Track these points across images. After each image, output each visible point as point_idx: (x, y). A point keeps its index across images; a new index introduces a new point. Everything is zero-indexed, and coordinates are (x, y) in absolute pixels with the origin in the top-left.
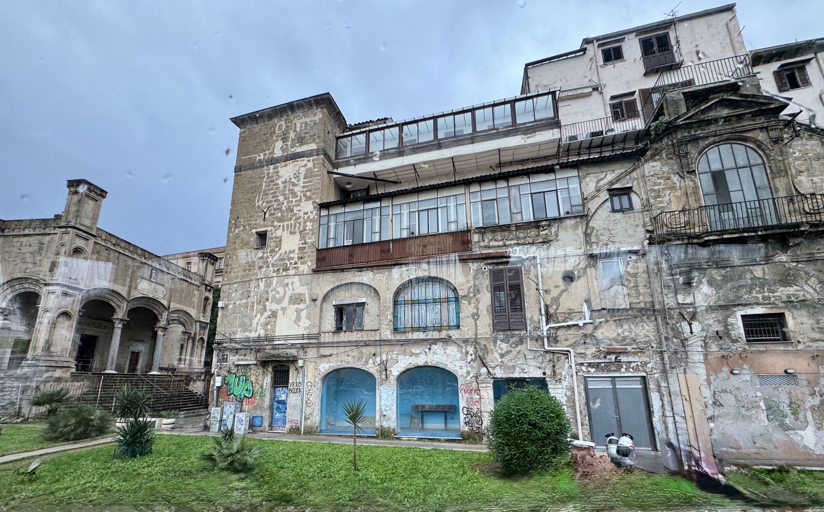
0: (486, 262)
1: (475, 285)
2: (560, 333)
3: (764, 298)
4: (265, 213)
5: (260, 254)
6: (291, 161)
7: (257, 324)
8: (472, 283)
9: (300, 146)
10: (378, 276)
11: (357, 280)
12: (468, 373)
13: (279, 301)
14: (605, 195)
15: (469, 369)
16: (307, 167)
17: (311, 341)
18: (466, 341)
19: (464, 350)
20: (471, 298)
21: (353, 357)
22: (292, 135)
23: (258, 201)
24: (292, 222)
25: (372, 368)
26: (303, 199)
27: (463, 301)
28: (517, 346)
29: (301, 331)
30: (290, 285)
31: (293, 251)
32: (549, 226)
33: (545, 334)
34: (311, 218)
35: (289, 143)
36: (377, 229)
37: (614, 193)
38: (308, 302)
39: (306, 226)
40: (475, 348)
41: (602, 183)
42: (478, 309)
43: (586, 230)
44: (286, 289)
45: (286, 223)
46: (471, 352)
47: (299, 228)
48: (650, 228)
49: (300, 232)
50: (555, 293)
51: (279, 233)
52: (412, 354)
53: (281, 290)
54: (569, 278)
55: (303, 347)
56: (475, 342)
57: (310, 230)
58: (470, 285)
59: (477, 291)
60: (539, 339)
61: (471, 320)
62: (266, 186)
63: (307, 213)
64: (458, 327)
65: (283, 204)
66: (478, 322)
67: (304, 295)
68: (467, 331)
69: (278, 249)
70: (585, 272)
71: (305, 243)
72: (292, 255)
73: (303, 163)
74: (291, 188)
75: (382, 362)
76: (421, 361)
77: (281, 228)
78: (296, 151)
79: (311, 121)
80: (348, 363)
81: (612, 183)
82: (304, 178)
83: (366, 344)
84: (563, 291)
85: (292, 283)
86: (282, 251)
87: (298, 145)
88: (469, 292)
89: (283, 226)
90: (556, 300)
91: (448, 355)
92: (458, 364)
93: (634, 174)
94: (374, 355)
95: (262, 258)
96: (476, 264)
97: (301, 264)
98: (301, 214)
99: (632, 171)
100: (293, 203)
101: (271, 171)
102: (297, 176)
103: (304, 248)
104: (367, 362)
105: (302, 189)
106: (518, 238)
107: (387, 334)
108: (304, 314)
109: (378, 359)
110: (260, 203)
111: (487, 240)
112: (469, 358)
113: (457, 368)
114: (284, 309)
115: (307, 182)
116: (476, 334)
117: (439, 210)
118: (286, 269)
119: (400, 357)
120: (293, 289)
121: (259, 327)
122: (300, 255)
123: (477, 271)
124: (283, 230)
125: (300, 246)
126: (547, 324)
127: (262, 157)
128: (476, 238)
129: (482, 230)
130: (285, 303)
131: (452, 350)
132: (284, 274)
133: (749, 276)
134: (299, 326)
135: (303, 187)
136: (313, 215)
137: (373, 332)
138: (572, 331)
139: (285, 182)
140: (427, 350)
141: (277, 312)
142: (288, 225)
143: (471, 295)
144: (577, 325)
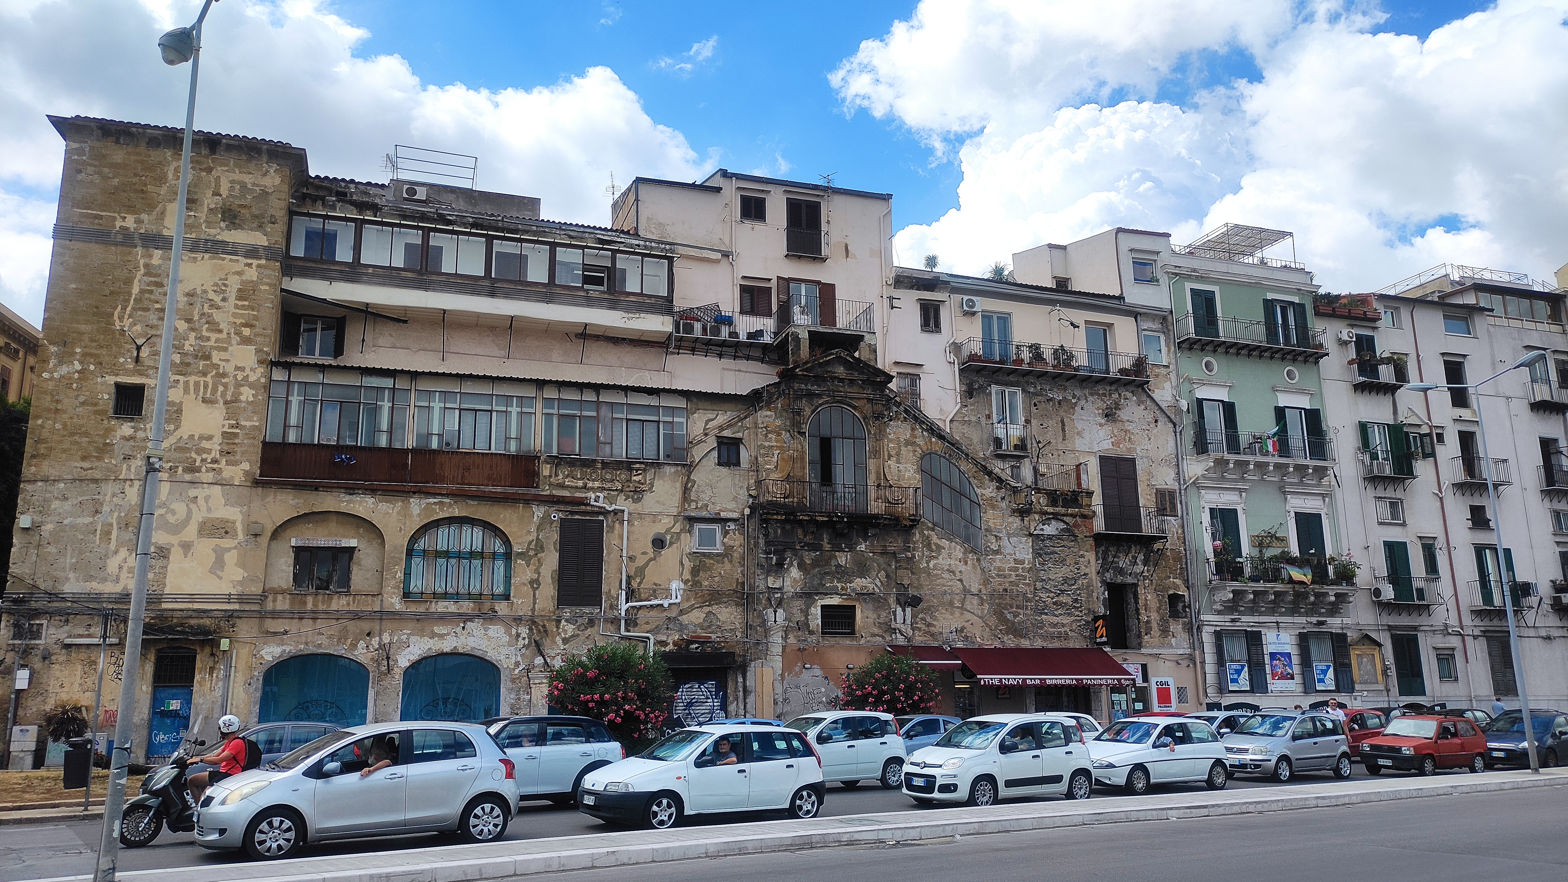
0: (556, 507)
1: (537, 539)
2: (641, 614)
3: (843, 589)
4: (139, 348)
5: (126, 429)
6: (207, 256)
7: (120, 568)
8: (533, 536)
9: (228, 228)
10: (384, 507)
11: (343, 507)
12: (517, 664)
13: (177, 529)
14: (712, 443)
15: (519, 659)
16: (244, 278)
17: (247, 607)
18: (518, 620)
19: (514, 632)
20: (531, 557)
21: (330, 637)
22: (209, 201)
23: (121, 319)
24: (209, 379)
25: (362, 653)
26: (235, 339)
27: (519, 561)
28: (586, 628)
29: (226, 588)
30: (201, 501)
31: (210, 438)
32: (644, 470)
33: (623, 614)
34: (251, 379)
35: (202, 216)
36: (384, 426)
37: (722, 442)
38: (241, 536)
39: (241, 394)
40: (531, 629)
41: (711, 425)
42: (539, 574)
43: (687, 484)
44: (192, 506)
45: (192, 379)
46: (524, 635)
47: (223, 394)
48: (753, 493)
49: (226, 403)
50: (640, 561)
51: (175, 395)
52: (433, 635)
53: (180, 508)
54: (659, 543)
55: (230, 616)
56: (532, 622)
57: (248, 403)
58: (531, 538)
59: (540, 547)
60: (615, 621)
61: (527, 589)
62: (142, 291)
63: (242, 369)
64: (506, 597)
65: (186, 338)
66: (537, 592)
67: (234, 522)
68: (521, 603)
69: (172, 427)
70: (678, 539)
71: (237, 426)
72: (205, 444)
73: (239, 267)
74: (206, 310)
75: (382, 646)
76: (447, 646)
77: (181, 385)
78: (219, 238)
79: (254, 184)
80: (320, 646)
81: (721, 428)
82: (239, 298)
83: (357, 616)
84: (651, 560)
85: (207, 499)
86: (185, 431)
87: (223, 225)
88: (528, 549)
89: (187, 383)
90: (641, 571)
91: (489, 638)
92: (504, 651)
93: (748, 422)
94: (368, 634)
95: (131, 438)
96: (542, 509)
97: (227, 464)
98: (230, 368)
99: (746, 417)
100: (212, 343)
101: (156, 261)
102: (221, 289)
103: (236, 435)
104: (354, 646)
105: (232, 319)
106: (603, 480)
107: (395, 602)
108: (231, 558)
109: (375, 642)
110: (127, 322)
111: (561, 476)
112: (521, 643)
113: (502, 657)
114: (186, 547)
115: (243, 307)
116: (533, 610)
117: (494, 414)
118: (192, 469)
119: (413, 639)
120: (209, 510)
121: (124, 575)
122: (226, 448)
123: (545, 520)
124: (186, 390)
125: (226, 429)
126: (627, 602)
127: (130, 222)
128: (546, 470)
129: (557, 461)
130: (191, 532)
131: (497, 631)
132: (188, 477)
133: (833, 562)
134: (220, 578)
135: (235, 315)
136: (258, 374)
137: (370, 598)
138: (653, 613)
139: (190, 295)
140: (459, 630)
141: (169, 550)
142: (197, 384)
143: (531, 553)
144: (662, 605)
